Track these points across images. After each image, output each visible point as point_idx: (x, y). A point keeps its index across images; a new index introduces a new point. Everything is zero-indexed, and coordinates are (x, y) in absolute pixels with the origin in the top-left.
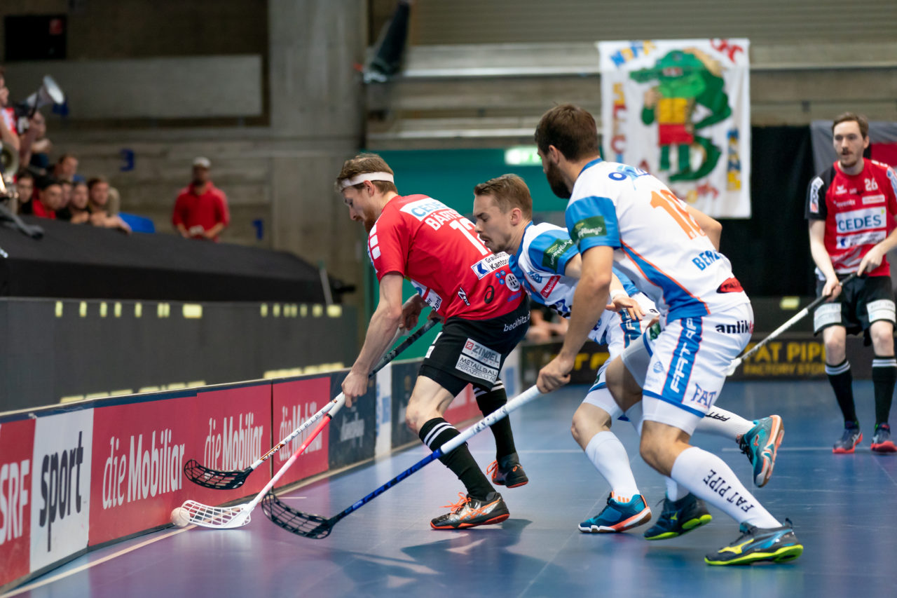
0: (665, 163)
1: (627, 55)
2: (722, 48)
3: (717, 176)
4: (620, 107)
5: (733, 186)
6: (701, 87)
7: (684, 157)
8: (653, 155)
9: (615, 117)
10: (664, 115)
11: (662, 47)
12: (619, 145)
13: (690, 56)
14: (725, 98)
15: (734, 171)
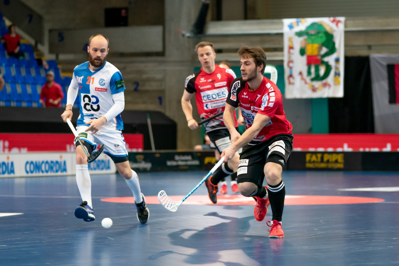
0: (309, 73)
1: (295, 25)
2: (333, 21)
3: (330, 79)
4: (291, 48)
5: (337, 83)
6: (324, 39)
7: (317, 70)
8: (304, 69)
9: (289, 52)
10: (309, 52)
11: (309, 21)
12: (291, 65)
13: (320, 25)
14: (334, 44)
15: (337, 77)
